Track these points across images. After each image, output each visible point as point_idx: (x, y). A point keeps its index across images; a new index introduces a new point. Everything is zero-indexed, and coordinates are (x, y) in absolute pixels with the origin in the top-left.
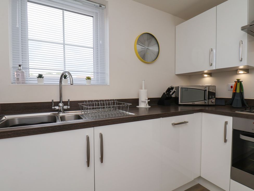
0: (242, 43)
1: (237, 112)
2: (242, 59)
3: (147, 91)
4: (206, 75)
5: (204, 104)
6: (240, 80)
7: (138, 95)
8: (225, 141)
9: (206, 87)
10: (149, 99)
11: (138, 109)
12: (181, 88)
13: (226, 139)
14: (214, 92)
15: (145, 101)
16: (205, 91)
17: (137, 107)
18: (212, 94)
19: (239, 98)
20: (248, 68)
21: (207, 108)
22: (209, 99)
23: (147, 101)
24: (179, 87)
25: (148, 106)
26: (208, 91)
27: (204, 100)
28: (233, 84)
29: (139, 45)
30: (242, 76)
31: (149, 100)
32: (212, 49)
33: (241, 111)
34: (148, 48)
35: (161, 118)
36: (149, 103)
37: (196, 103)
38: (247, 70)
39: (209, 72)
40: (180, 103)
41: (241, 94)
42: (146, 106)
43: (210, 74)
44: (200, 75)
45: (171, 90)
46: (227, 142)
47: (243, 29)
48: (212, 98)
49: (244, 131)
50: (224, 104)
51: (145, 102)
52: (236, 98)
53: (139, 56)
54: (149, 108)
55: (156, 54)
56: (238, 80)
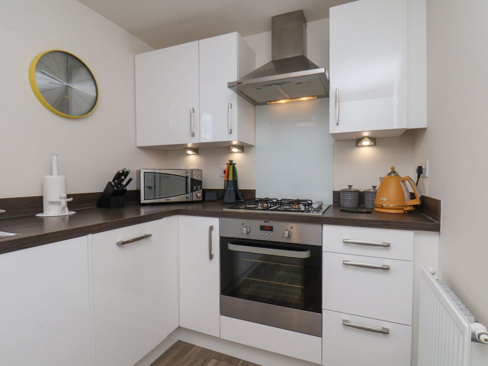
0: (231, 108)
1: (224, 210)
2: (231, 130)
3: (66, 178)
4: (190, 152)
5: (185, 200)
6: (233, 162)
7: (42, 188)
8: (211, 257)
9: (187, 171)
10: (69, 196)
11: (41, 220)
12: (145, 172)
13: (212, 253)
14: (200, 179)
15: (59, 200)
16: (187, 177)
17: (36, 215)
18: (196, 183)
19: (232, 189)
20: (242, 145)
21: (190, 207)
22: (192, 191)
23: (64, 202)
24: (142, 170)
25: (67, 213)
26: (191, 178)
27: (185, 193)
28: (225, 167)
29: (42, 72)
30: (237, 156)
31: (71, 199)
32: (193, 109)
33: (230, 208)
34: (69, 85)
35: (90, 236)
36: (70, 206)
37: (172, 199)
38: (242, 148)
39: (195, 147)
40: (143, 201)
41: (235, 182)
42: (61, 213)
43: (197, 150)
44: (180, 150)
45: (123, 177)
46: (213, 258)
47: (231, 86)
48: (197, 190)
49: (233, 238)
50: (215, 198)
51: (59, 203)
52: (228, 189)
53: (43, 98)
54: (71, 217)
55: (91, 102)
56: (231, 161)
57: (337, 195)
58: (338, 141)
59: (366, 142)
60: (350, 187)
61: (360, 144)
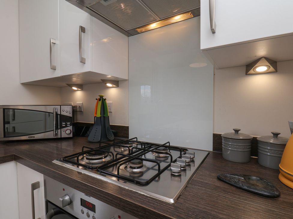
12: (4, 109)
14: (70, 115)
22: (61, 127)
26: (59, 115)
38: (116, 83)
40: (2, 139)
48: (66, 126)
56: (101, 97)
57: (217, 139)
58: (220, 69)
59: (261, 68)
60: (237, 131)
61: (252, 71)
